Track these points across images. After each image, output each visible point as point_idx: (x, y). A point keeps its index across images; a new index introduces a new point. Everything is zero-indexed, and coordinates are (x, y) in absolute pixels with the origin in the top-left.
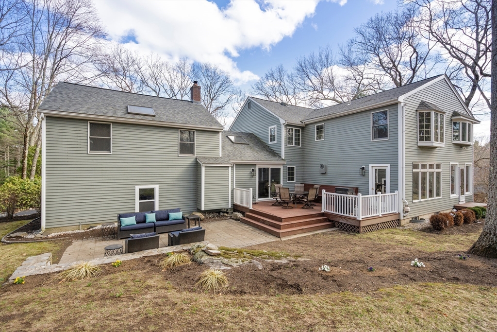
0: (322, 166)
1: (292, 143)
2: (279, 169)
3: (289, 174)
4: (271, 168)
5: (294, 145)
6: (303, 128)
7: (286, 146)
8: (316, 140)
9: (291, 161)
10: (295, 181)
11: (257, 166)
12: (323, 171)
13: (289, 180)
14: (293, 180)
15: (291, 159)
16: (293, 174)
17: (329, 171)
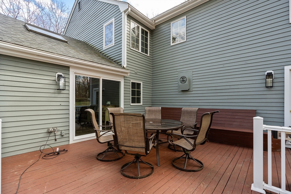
0: (183, 80)
1: (138, 47)
2: (118, 84)
3: (133, 93)
4: (103, 80)
5: (140, 51)
6: (152, 31)
7: (129, 51)
8: (172, 44)
9: (136, 73)
10: (141, 104)
11: (71, 70)
12: (185, 87)
13: (133, 102)
14: (139, 102)
15: (136, 71)
16: (139, 93)
17: (194, 86)
